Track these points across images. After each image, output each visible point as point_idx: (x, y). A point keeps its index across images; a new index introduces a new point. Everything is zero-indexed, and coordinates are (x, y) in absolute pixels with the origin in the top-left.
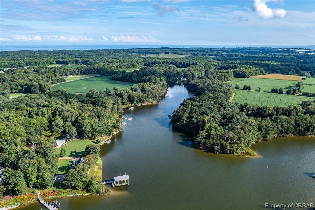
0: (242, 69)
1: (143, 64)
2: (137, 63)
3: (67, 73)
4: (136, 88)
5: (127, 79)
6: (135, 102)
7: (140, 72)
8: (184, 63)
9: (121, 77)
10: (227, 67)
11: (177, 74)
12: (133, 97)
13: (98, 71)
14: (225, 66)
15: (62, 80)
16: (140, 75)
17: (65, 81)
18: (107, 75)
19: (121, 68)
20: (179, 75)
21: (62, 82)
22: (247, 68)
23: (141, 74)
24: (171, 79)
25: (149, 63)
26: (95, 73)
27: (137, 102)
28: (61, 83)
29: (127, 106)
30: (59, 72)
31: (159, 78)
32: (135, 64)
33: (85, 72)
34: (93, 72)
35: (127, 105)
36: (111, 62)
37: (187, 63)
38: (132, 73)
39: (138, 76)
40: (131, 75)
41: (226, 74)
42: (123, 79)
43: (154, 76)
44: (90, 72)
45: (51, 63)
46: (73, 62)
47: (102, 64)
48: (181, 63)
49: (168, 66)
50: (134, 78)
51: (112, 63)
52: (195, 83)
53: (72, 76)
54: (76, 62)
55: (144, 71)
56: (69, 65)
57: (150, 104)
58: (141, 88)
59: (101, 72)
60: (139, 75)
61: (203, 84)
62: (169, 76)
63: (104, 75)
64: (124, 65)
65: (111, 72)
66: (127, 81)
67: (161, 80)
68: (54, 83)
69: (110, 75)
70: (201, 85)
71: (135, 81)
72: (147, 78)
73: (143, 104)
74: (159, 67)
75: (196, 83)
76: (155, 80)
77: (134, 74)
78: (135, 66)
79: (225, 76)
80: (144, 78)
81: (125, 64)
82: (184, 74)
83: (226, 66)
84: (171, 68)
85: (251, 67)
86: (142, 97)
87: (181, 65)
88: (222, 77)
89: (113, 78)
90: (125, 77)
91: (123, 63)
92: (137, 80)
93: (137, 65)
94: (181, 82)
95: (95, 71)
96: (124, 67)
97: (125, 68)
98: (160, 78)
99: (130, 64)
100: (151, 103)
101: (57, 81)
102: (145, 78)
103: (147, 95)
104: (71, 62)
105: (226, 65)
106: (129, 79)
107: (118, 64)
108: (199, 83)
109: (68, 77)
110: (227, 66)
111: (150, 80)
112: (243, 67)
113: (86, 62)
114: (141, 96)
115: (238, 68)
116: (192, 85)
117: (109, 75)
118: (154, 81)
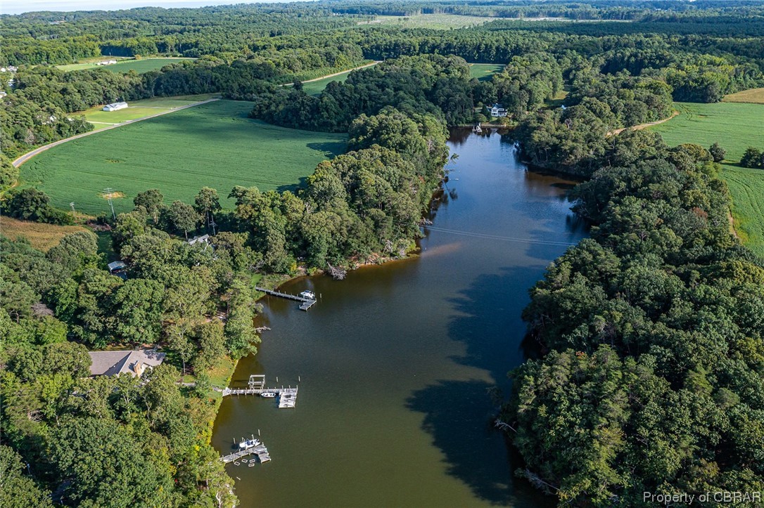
0: (686, 66)
1: (361, 53)
2: (341, 49)
3: (108, 95)
4: (327, 184)
5: (303, 118)
6: (322, 256)
7: (348, 93)
8: (488, 48)
9: (281, 112)
10: (633, 59)
11: (474, 92)
12: (314, 238)
13: (213, 83)
14: (626, 58)
15: (78, 128)
16: (347, 101)
17: (92, 127)
18: (241, 99)
19: (290, 68)
20: (483, 96)
21: (78, 132)
22: (705, 62)
23: (350, 98)
24: (456, 113)
25: (378, 47)
26: (203, 92)
27: (330, 254)
28: (75, 137)
29: (287, 278)
30: (79, 91)
31: (418, 122)
32: (335, 55)
33: (171, 89)
34: (197, 89)
35: (284, 272)
36: (264, 48)
37: (497, 48)
38: (321, 97)
39: (341, 106)
40: (317, 104)
41: (652, 95)
42: (290, 116)
43: (397, 113)
44: (186, 88)
45: (85, 52)
46: (150, 49)
47: (232, 57)
48: (478, 48)
49: (441, 61)
50: (325, 114)
51: (262, 52)
52: (554, 139)
53: (124, 105)
54: (162, 48)
55: (361, 86)
56: (140, 58)
57: (388, 259)
58: (347, 178)
59: (224, 85)
60: (345, 103)
61: (586, 146)
62: (447, 102)
63: (232, 99)
64: (299, 59)
65: (252, 89)
66: (302, 126)
67: (424, 131)
68: (46, 140)
69: (251, 100)
70: (580, 150)
71: (332, 125)
72: (374, 120)
73: (358, 265)
74: (413, 66)
75: (557, 141)
76: (404, 132)
77: (325, 99)
78: (334, 59)
79: (649, 101)
80: (362, 122)
81: (304, 55)
82: (500, 94)
83: (629, 57)
84: (450, 69)
85: (718, 60)
86: (349, 231)
87: (478, 52)
88: (641, 106)
89: (256, 113)
90: (296, 112)
91: (298, 50)
92: (339, 124)
93: (342, 56)
94: (493, 123)
95: (202, 85)
96: (299, 63)
97: (303, 68)
98: (423, 122)
99: (320, 53)
100: (392, 255)
101: (60, 133)
102: (366, 124)
103: (372, 223)
104: (145, 50)
105: (628, 54)
106: (310, 120)
107: (282, 53)
108: (570, 143)
109: (111, 109)
110: (631, 55)
111: (384, 131)
112: (688, 60)
113: (189, 48)
114: (345, 231)
115: (671, 64)
116: (542, 149)
117: (246, 99)
118: (398, 137)
